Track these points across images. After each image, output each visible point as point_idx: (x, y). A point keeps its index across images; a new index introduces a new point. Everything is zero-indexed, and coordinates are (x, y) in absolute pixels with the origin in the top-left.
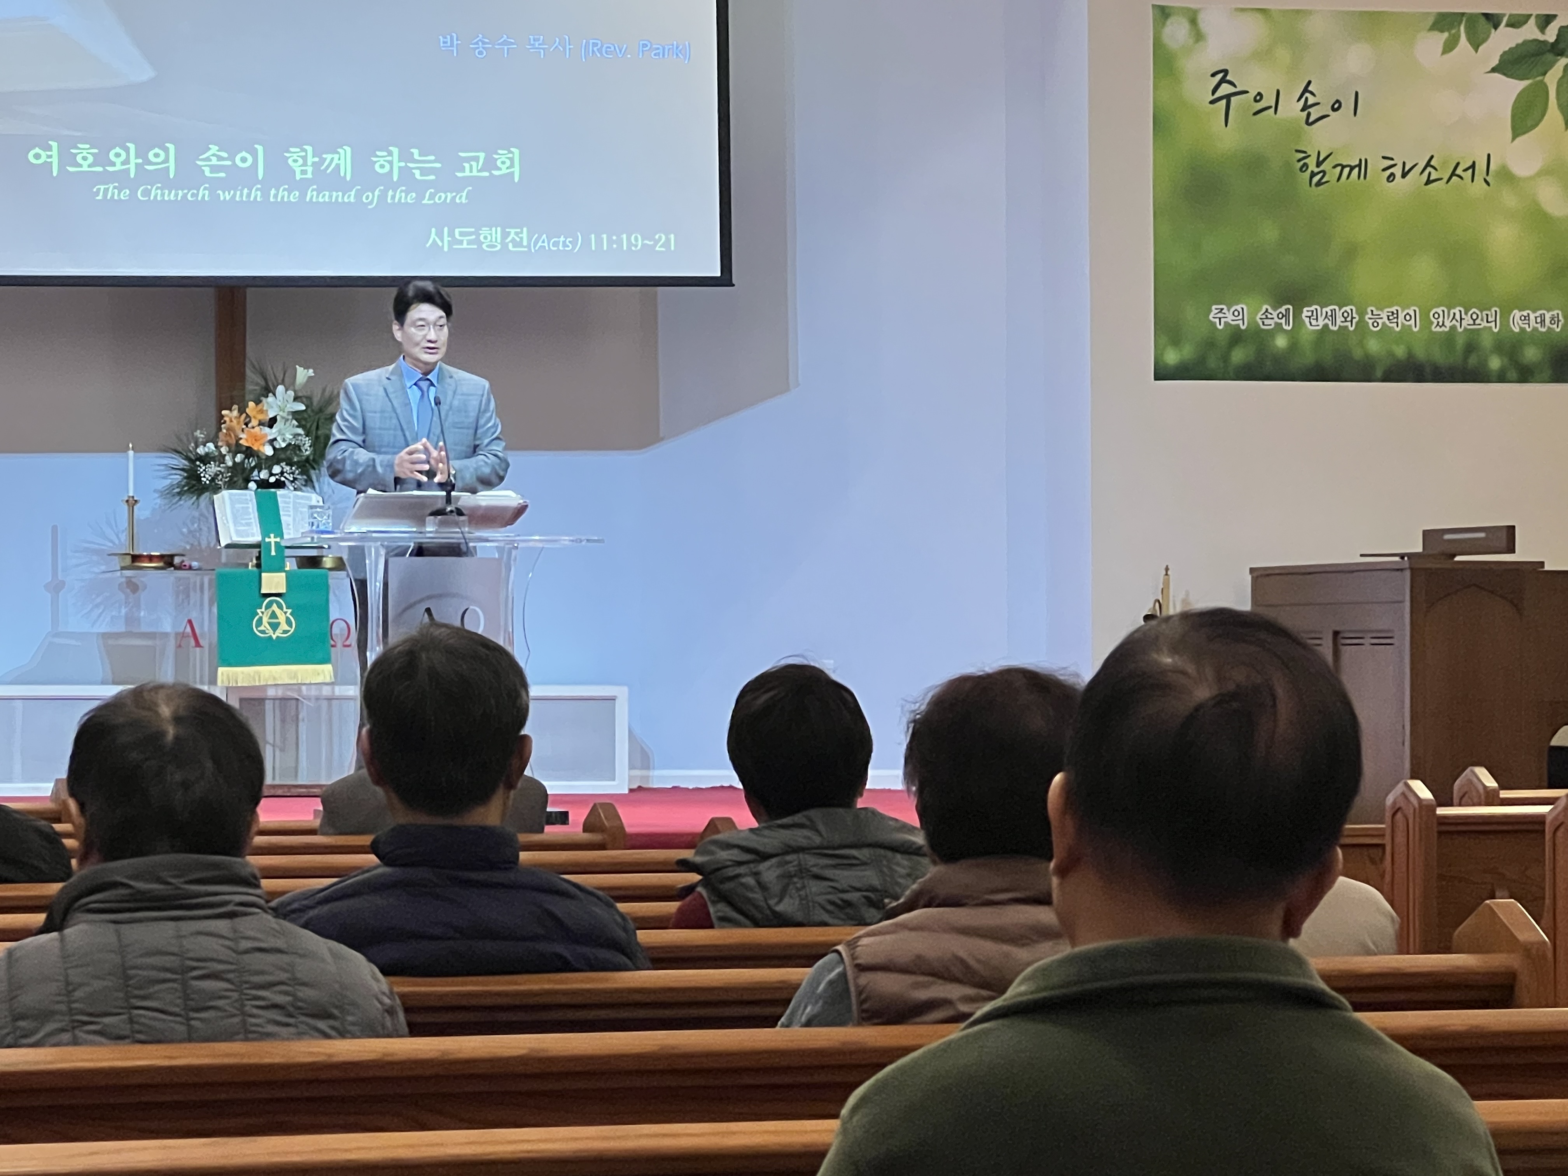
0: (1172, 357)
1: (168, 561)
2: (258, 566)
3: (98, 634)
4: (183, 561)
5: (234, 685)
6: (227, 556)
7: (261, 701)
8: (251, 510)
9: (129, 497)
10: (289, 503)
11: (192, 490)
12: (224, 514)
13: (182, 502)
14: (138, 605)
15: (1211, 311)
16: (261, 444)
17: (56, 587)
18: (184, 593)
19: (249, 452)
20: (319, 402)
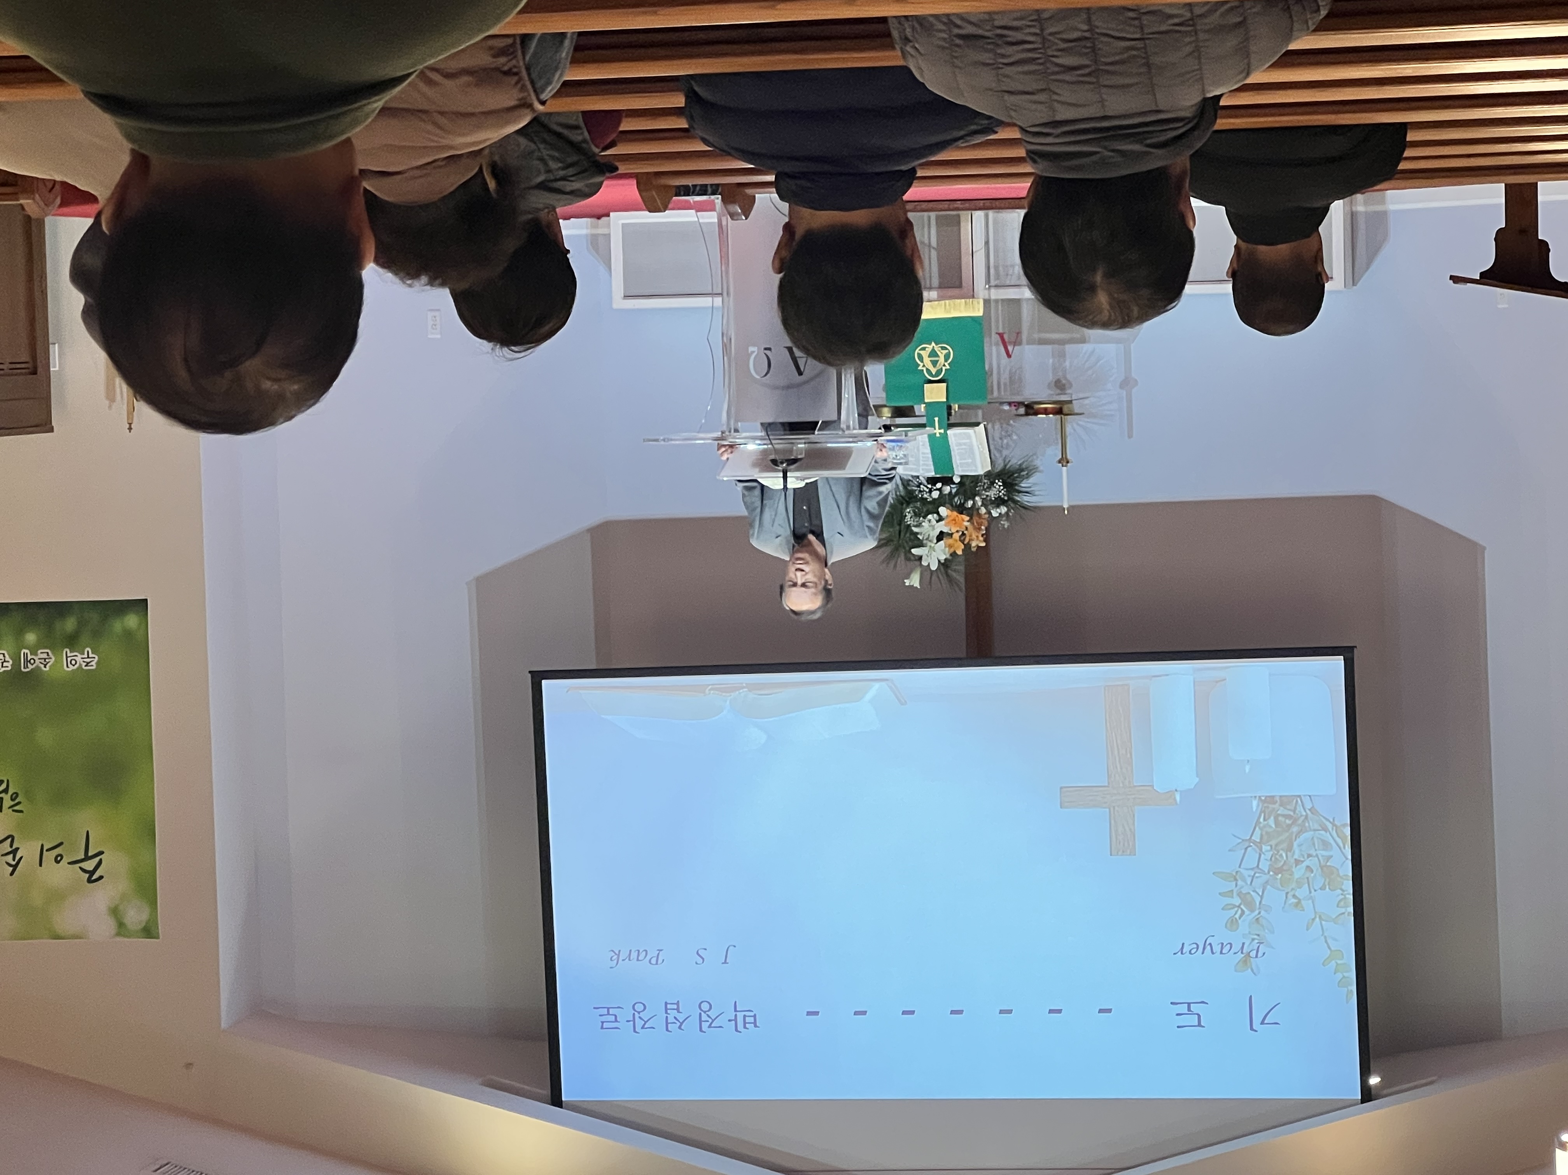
0: (131, 621)
1: (1031, 409)
2: (949, 408)
3: (1089, 342)
4: (1016, 410)
5: (968, 300)
6: (976, 415)
7: (941, 287)
8: (958, 457)
9: (1066, 466)
10: (924, 465)
11: (1011, 474)
12: (981, 453)
13: (1019, 463)
14: (1055, 369)
15: (98, 663)
16: (950, 516)
17: (1127, 383)
18: (1015, 380)
19: (961, 509)
20: (898, 556)
